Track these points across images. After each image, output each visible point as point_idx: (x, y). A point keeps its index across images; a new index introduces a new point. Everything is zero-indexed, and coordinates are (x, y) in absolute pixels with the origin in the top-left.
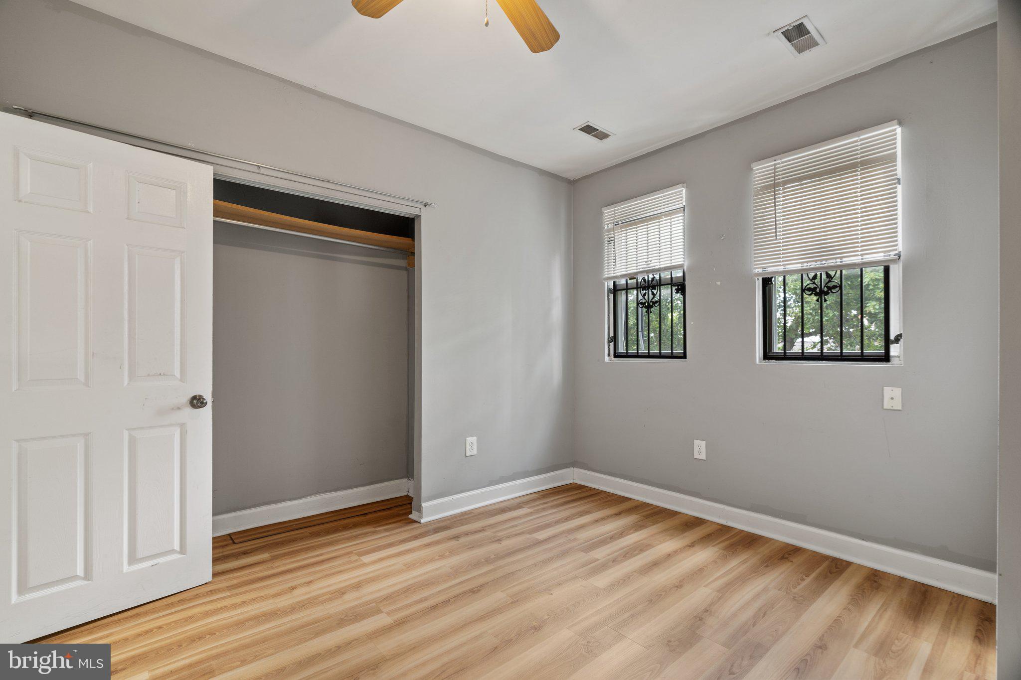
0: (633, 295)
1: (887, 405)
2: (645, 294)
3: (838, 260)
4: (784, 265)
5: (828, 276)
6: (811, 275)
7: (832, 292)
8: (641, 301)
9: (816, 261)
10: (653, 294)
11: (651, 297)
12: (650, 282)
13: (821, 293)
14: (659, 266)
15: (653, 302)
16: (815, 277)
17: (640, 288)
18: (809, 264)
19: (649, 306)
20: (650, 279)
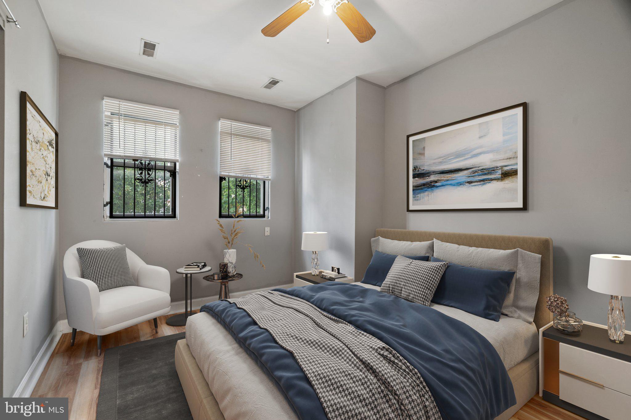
0: (129, 172)
1: (266, 235)
2: (141, 173)
3: (249, 175)
4: (229, 173)
5: (245, 181)
6: (239, 180)
7: (247, 188)
8: (138, 178)
9: (241, 174)
10: (148, 174)
11: (147, 176)
12: (146, 166)
13: (243, 188)
14: (154, 157)
15: (148, 180)
16: (241, 181)
17: (137, 168)
18: (239, 174)
19: (145, 182)
20: (147, 163)
